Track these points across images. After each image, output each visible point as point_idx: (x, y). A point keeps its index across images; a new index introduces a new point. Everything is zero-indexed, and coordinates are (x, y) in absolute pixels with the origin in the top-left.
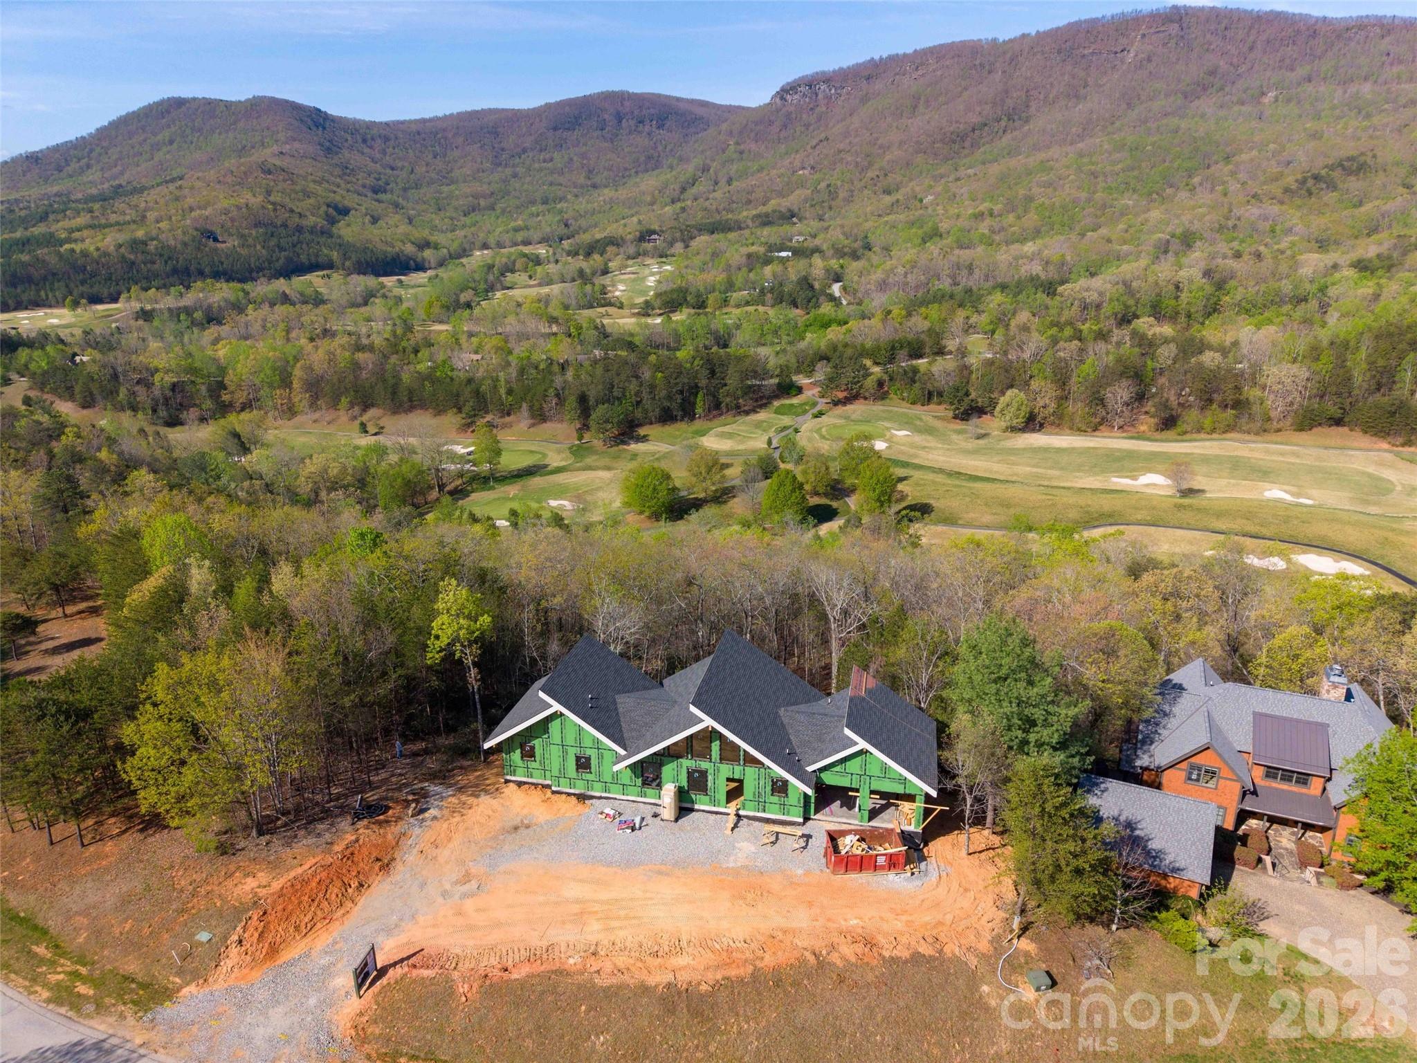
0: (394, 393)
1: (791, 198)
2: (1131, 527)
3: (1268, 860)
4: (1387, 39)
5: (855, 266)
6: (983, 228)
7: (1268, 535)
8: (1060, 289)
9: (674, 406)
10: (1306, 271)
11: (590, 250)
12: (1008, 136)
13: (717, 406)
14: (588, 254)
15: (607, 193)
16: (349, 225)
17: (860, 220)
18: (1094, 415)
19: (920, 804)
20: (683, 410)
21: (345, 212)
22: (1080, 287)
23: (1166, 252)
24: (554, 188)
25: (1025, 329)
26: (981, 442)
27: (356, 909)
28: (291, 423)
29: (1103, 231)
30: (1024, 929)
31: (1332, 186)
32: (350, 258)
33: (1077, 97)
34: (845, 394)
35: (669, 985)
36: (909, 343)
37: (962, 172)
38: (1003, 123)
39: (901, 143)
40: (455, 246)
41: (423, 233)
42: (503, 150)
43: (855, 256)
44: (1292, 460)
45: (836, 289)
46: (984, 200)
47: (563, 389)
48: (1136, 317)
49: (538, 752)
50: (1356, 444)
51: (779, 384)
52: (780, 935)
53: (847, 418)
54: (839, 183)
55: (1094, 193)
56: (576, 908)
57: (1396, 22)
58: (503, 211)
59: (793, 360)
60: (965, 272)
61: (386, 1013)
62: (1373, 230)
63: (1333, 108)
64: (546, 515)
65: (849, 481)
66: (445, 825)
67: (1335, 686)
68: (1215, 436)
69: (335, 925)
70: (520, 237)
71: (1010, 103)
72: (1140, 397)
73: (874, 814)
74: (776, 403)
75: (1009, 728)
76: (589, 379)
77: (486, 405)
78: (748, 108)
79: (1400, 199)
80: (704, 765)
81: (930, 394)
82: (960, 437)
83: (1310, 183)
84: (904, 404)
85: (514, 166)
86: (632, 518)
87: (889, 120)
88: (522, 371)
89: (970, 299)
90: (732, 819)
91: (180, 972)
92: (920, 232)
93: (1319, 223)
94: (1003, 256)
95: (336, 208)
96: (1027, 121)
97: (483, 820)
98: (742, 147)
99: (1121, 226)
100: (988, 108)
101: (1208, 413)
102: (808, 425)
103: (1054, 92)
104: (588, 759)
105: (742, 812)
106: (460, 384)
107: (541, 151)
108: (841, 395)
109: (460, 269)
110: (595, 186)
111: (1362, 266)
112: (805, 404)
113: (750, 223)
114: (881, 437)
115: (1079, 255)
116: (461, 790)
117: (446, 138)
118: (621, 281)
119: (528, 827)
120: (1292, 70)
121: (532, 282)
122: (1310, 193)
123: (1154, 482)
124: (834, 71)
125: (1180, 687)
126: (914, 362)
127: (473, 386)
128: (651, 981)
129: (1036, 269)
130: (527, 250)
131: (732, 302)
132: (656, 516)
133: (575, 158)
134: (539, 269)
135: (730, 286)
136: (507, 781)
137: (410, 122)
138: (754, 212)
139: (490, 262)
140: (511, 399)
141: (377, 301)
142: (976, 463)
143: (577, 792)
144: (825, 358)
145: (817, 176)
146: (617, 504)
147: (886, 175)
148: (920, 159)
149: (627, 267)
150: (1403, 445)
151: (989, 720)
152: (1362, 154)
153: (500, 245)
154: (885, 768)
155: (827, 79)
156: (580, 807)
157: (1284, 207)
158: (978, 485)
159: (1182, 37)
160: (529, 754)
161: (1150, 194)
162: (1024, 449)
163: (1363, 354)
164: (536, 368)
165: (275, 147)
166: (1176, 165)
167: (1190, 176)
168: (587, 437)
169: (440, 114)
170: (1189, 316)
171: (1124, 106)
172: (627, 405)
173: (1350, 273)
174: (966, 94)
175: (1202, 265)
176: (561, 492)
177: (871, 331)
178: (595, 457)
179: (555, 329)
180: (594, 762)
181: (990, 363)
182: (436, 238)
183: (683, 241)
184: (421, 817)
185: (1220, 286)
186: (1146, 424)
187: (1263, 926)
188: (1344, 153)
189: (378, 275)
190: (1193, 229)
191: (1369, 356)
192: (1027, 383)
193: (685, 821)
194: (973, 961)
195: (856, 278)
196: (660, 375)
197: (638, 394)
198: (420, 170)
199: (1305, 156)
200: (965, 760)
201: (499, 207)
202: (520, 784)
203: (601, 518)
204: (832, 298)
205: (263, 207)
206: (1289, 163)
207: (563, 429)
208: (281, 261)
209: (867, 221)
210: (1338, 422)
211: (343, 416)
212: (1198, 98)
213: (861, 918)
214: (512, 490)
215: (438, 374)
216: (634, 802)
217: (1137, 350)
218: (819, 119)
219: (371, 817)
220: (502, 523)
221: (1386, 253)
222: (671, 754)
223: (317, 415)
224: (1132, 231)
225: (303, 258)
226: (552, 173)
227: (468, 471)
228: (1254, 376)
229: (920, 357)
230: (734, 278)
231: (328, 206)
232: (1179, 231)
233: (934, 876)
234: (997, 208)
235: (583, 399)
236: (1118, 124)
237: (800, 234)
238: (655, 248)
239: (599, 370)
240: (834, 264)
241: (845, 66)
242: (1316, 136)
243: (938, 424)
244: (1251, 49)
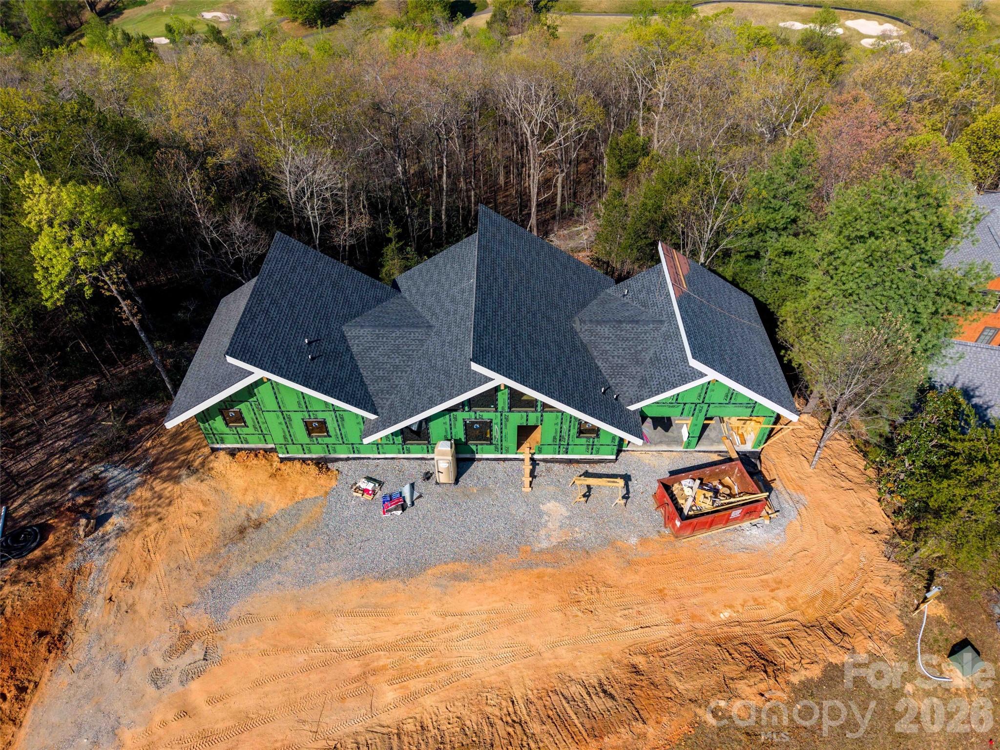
19: (767, 426)
27: (22, 733)
49: (248, 416)
52: (640, 661)
56: (353, 667)
64: (201, 29)
66: (138, 542)
80: (488, 416)
86: (286, 26)
90: (527, 467)
97: (191, 522)
104: (322, 423)
105: (536, 456)
116: (151, 470)
119: (258, 525)
132: (310, 23)
136: (214, 450)
143: (314, 456)
146: (270, 12)
154: (731, 394)
156: (323, 480)
160: (235, 420)
176: (214, 3)
180: (331, 425)
184: (100, 532)
202: (232, 453)
203: (257, 28)
213: (731, 607)
216: (395, 460)
219: (20, 556)
220: (162, 41)
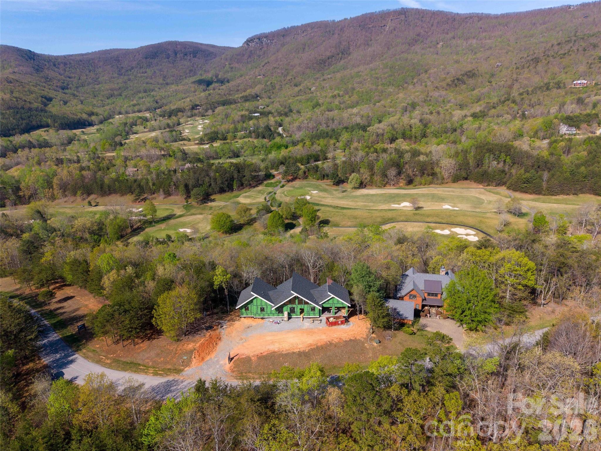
0: (102, 188)
1: (256, 88)
2: (399, 223)
3: (428, 315)
4: (480, 22)
5: (287, 120)
6: (336, 102)
7: (444, 222)
8: (368, 129)
9: (225, 186)
10: (455, 119)
11: (171, 114)
12: (343, 61)
13: (242, 185)
14: (170, 116)
15: (174, 87)
16: (53, 106)
17: (286, 99)
18: (384, 181)
19: (347, 309)
20: (228, 187)
21: (50, 99)
22: (376, 128)
23: (406, 111)
24: (148, 85)
25: (357, 149)
26: (344, 194)
28: (53, 203)
29: (382, 102)
30: (373, 332)
31: (464, 83)
32: (57, 122)
33: (368, 45)
34: (292, 177)
35: (299, 352)
36: (314, 156)
37: (326, 77)
38: (340, 55)
39: (300, 64)
40: (106, 114)
41: (89, 109)
42: (122, 68)
43: (286, 115)
44: (452, 194)
45: (280, 130)
46: (335, 90)
47: (177, 182)
48: (397, 139)
49: (250, 308)
50: (472, 186)
51: (265, 175)
53: (294, 187)
54: (276, 82)
55: (378, 86)
57: (483, 15)
58: (126, 96)
59: (270, 164)
60: (331, 122)
61: (236, 366)
62: (479, 100)
63: (463, 50)
65: (299, 213)
66: (230, 329)
67: (443, 271)
68: (426, 186)
69: (214, 352)
70: (136, 108)
71: (342, 47)
72: (399, 173)
73: (336, 313)
74: (265, 182)
75: (366, 288)
76: (188, 177)
77: (144, 191)
78: (233, 48)
79: (487, 88)
80: (294, 306)
81: (324, 176)
82: (337, 192)
83: (456, 81)
84: (315, 180)
85: (128, 75)
86: (216, 233)
87: (294, 54)
88: (158, 175)
89: (334, 135)
91: (182, 366)
92: (311, 104)
93: (460, 97)
94: (345, 115)
95: (45, 98)
96: (350, 54)
97: (238, 327)
98: (232, 66)
99: (389, 100)
100: (333, 49)
101: (423, 178)
102: (279, 191)
103: (359, 42)
104: (264, 308)
106: (131, 182)
107: (140, 68)
108: (290, 178)
109: (111, 126)
110: (167, 84)
111: (475, 116)
112: (277, 182)
113: (239, 100)
114: (308, 194)
115: (374, 113)
117: (94, 63)
118: (187, 128)
119: (251, 327)
120: (447, 34)
121: (146, 130)
122: (456, 86)
123: (406, 205)
124: (269, 33)
125: (407, 275)
126: (317, 163)
127: (137, 183)
128: (295, 351)
129: (358, 120)
130: (140, 115)
131: (238, 137)
132: (226, 233)
133: (157, 71)
134: (148, 123)
135: (236, 130)
136: (241, 317)
137: (76, 55)
138: (241, 95)
139: (125, 121)
140: (154, 187)
141: (76, 142)
142: (343, 202)
143: (261, 317)
144: (282, 163)
145: (266, 79)
146: (209, 228)
147: (295, 78)
148: (308, 71)
149: (188, 121)
150: (487, 186)
151: (361, 287)
152: (474, 70)
153: (127, 113)
154: (338, 301)
155: (265, 36)
156: (263, 321)
157: (447, 92)
158: (345, 211)
159: (406, 20)
160: (247, 309)
161: (399, 87)
162: (360, 196)
163: (472, 154)
164: (164, 173)
165: (10, 69)
166: (407, 74)
167: (413, 79)
168: (190, 201)
169: (90, 52)
170: (416, 137)
171: (386, 49)
172: (205, 187)
173: (470, 119)
174: (324, 43)
175: (419, 117)
176: (184, 225)
177: (298, 151)
178: (194, 210)
179: (163, 153)
180: (265, 309)
181: (344, 162)
182: (96, 110)
183: (211, 109)
184: (222, 328)
185: (426, 126)
186: (402, 183)
187: (426, 329)
188: (467, 69)
189: (71, 129)
190: (415, 101)
191: (474, 155)
192: (359, 170)
193: (291, 320)
194: (363, 340)
195: (288, 126)
196: (218, 174)
197: (209, 182)
198: (83, 78)
199: (454, 70)
200: (356, 297)
201: (124, 94)
202: (245, 317)
204: (279, 135)
205: (11, 100)
206: (448, 73)
207: (178, 198)
208: (23, 125)
209: (289, 99)
210: (466, 179)
211: (79, 198)
212: (414, 45)
213: (337, 334)
214: (163, 226)
215: (121, 178)
216: (277, 318)
217: (397, 155)
218: (264, 53)
219: (210, 329)
221: (482, 110)
222: (285, 304)
223: (65, 199)
224: (393, 102)
225: (34, 123)
226: (147, 78)
227: (143, 219)
228: (437, 163)
229: (319, 160)
230: (237, 126)
231: (42, 97)
232: (410, 102)
233: (352, 325)
234: (341, 93)
235: (186, 186)
236: (384, 56)
237: (262, 105)
238: (199, 112)
239: (192, 174)
240: (278, 119)
241: (273, 31)
242: (457, 62)
243: (327, 187)
244: (432, 25)
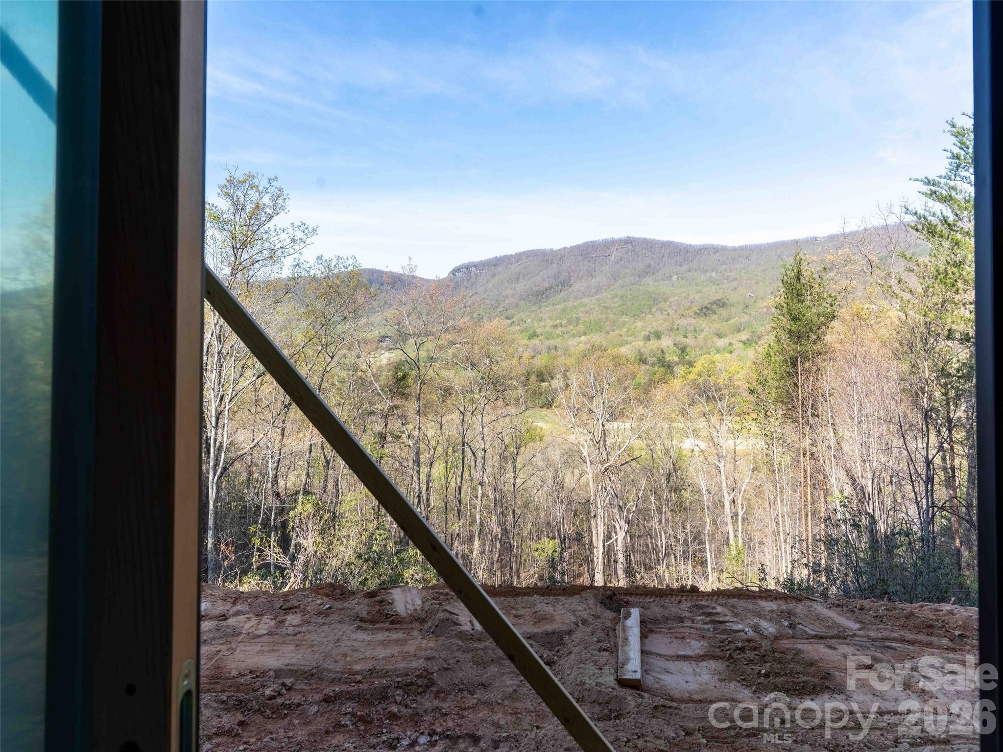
4: (717, 254)
6: (558, 331)
12: (563, 293)
23: (650, 339)
29: (617, 332)
31: (714, 312)
33: (592, 275)
37: (543, 309)
38: (560, 287)
39: (513, 295)
46: (556, 320)
54: (484, 314)
55: (608, 315)
57: (720, 247)
62: (740, 330)
63: (703, 281)
71: (562, 278)
79: (744, 317)
83: (704, 310)
87: (506, 284)
92: (527, 334)
93: (716, 326)
94: (571, 343)
96: (571, 286)
99: (625, 329)
100: (552, 280)
103: (581, 274)
115: (608, 341)
120: (682, 266)
122: (706, 315)
124: (478, 262)
145: (473, 311)
147: (507, 310)
148: (522, 303)
152: (722, 299)
155: (475, 265)
157: (697, 320)
159: (633, 250)
161: (634, 316)
166: (643, 303)
167: (650, 309)
171: (613, 280)
174: (541, 274)
175: (671, 342)
188: (715, 299)
190: (659, 329)
199: (698, 299)
206: (692, 302)
212: (645, 277)
218: (472, 284)
234: (564, 322)
236: (612, 288)
242: (700, 292)
244: (663, 257)
